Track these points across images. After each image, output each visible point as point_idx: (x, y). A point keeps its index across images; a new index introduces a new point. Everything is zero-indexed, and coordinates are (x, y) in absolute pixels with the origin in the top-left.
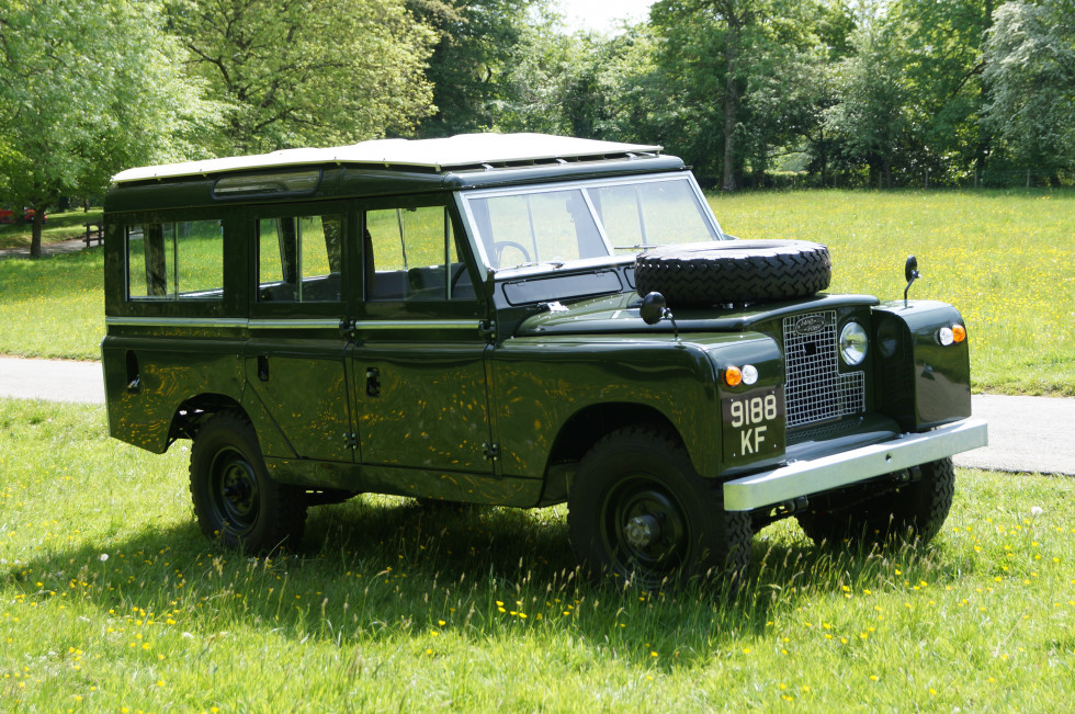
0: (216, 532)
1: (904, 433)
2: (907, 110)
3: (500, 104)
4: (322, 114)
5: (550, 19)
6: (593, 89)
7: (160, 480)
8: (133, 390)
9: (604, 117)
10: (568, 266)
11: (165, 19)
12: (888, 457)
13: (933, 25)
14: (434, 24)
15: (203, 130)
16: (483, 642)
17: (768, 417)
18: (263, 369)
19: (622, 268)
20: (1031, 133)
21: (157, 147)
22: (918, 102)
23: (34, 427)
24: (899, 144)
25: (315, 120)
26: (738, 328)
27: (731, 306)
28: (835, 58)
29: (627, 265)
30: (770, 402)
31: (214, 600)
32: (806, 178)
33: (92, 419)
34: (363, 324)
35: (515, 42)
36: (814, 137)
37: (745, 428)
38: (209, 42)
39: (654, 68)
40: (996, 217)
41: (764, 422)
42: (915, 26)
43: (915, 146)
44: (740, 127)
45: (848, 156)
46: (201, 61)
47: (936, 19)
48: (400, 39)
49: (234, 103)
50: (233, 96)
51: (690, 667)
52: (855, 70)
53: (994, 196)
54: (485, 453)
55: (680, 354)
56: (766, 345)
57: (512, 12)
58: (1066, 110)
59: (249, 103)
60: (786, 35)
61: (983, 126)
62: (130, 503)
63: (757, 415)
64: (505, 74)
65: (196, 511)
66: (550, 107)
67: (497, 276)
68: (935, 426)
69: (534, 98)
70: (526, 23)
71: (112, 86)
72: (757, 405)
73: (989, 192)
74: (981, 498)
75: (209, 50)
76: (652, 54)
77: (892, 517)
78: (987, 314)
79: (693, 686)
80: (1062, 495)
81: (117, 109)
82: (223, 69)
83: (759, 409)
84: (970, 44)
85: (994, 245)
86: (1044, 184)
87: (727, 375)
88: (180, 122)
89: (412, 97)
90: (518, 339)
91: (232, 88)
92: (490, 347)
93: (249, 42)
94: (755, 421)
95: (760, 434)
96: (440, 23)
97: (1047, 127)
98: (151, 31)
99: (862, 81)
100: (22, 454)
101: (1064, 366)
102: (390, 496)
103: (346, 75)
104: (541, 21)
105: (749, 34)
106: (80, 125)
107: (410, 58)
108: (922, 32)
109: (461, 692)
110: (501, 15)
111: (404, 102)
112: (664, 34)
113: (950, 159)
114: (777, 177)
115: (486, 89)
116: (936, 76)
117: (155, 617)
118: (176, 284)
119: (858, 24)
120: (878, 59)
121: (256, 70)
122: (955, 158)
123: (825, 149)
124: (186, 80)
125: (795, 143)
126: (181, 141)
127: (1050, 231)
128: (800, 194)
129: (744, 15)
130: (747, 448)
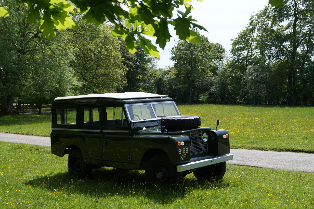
0: (73, 174)
1: (215, 156)
2: (229, 87)
3: (141, 84)
4: (103, 85)
5: (153, 66)
6: (162, 81)
7: (62, 163)
8: (57, 144)
9: (164, 87)
10: (147, 120)
11: (70, 64)
12: (212, 161)
13: (234, 69)
14: (128, 66)
15: (77, 88)
16: (126, 198)
17: (186, 152)
18: (84, 140)
19: (159, 121)
20: (255, 93)
21: (67, 91)
22: (231, 86)
23: (36, 151)
24: (227, 95)
25: (101, 86)
26: (181, 134)
27: (180, 129)
28: (213, 76)
29: (159, 120)
30: (187, 149)
31: (71, 188)
32: (207, 101)
33: (49, 150)
34: (105, 131)
35: (145, 70)
36: (209, 93)
37: (181, 154)
38: (79, 69)
39: (175, 77)
40: (246, 111)
41: (186, 153)
42: (231, 70)
43: (230, 95)
44: (193, 90)
45: (216, 97)
46: (77, 73)
47: (235, 68)
48: (120, 69)
49: (84, 82)
50: (84, 81)
51: (168, 204)
52: (218, 78)
53: (247, 106)
54: (129, 158)
55: (169, 139)
56: (186, 137)
57: (145, 64)
58: (262, 88)
59: (87, 82)
60: (203, 71)
61: (245, 91)
62: (55, 168)
63: (184, 152)
64: (143, 77)
65: (69, 170)
66: (152, 84)
67: (132, 122)
68: (222, 155)
69: (149, 83)
70: (148, 66)
71: (58, 78)
72: (184, 150)
73: (246, 105)
74: (233, 171)
75: (79, 71)
76: (174, 74)
77: (212, 174)
78: (241, 132)
79: (168, 208)
80: (250, 170)
81: (59, 83)
82: (82, 75)
83: (185, 151)
84: (242, 74)
85: (245, 117)
86: (258, 104)
87: (178, 143)
88: (72, 86)
89: (123, 82)
90: (136, 135)
91: (84, 79)
92: (130, 136)
93: (88, 69)
94: (184, 153)
95: (185, 156)
96: (129, 66)
97: (258, 92)
98: (67, 66)
99: (219, 81)
100: (34, 157)
101: (256, 143)
102: (111, 168)
103: (108, 77)
104: (151, 66)
105: (195, 70)
106: (50, 86)
107: (122, 73)
108: (232, 71)
109: (120, 208)
110: (142, 65)
111: (121, 83)
112: (177, 69)
113: (238, 98)
114: (201, 101)
115: (139, 81)
116: (235, 80)
117: (58, 191)
118: (67, 121)
119: (219, 69)
120: (223, 76)
121: (89, 75)
122: (239, 98)
123: (211, 95)
124: (74, 77)
125: (205, 94)
126: (72, 90)
127: (258, 114)
128: (206, 105)
129: (194, 66)
130: (182, 159)
